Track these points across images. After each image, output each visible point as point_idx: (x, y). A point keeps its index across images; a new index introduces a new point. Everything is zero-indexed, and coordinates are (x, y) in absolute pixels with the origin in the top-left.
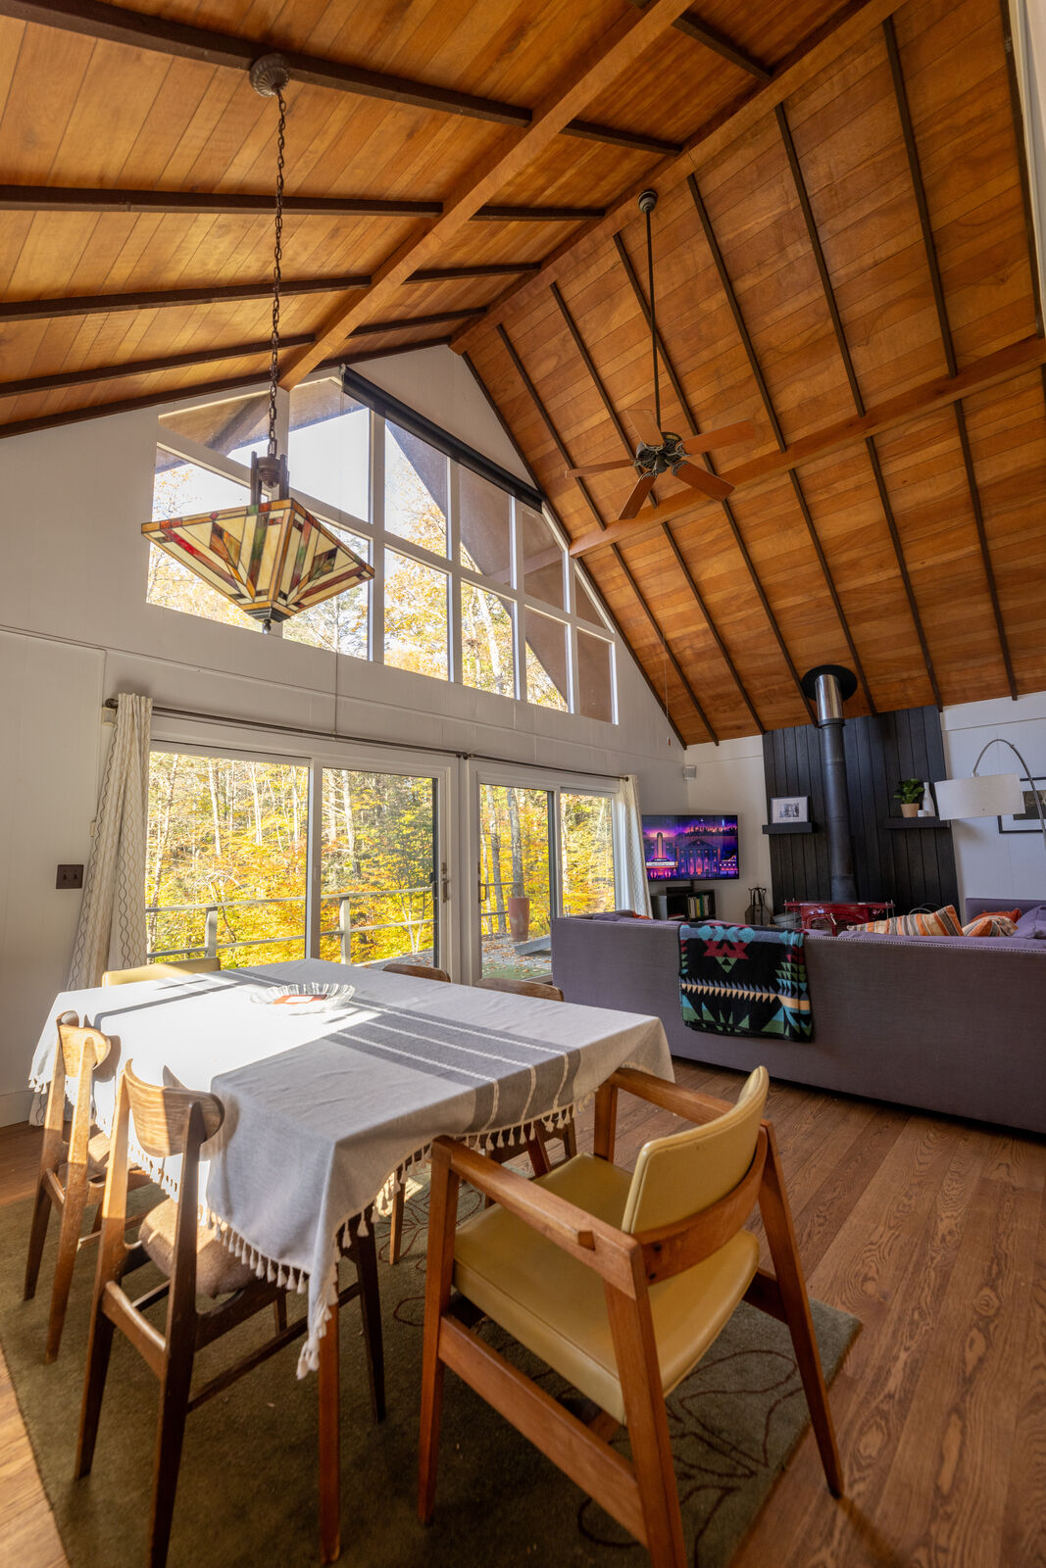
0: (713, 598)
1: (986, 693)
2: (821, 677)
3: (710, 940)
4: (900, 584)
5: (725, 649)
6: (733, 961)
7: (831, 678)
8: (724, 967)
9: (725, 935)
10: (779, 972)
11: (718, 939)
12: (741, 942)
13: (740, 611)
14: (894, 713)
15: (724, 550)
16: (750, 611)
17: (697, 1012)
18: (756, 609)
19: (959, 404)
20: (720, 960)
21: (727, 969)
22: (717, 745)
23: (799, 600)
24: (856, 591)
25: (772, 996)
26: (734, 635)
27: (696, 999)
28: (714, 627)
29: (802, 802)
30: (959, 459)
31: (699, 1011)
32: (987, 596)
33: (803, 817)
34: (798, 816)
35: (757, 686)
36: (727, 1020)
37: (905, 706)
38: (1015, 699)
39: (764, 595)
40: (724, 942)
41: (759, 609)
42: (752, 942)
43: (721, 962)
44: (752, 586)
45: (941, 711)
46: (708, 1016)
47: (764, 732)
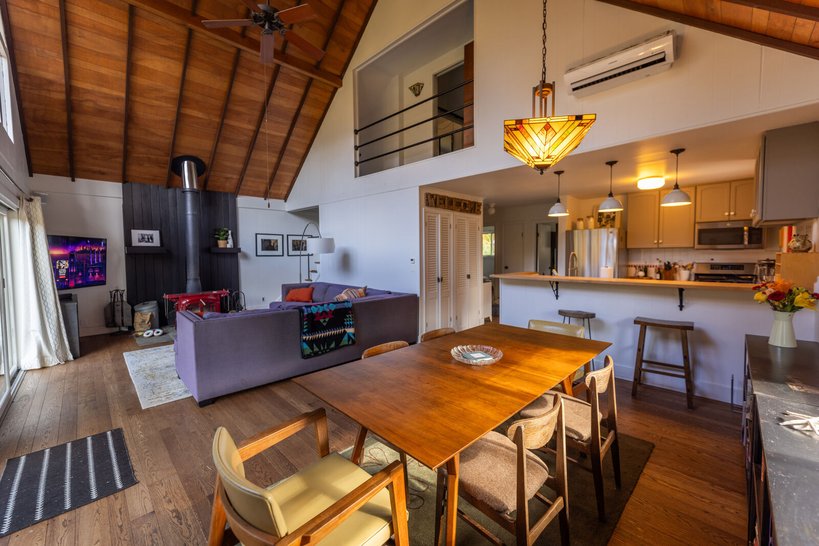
0: (140, 81)
1: (255, 194)
2: (186, 162)
3: (317, 313)
4: (251, 134)
5: (129, 118)
6: (327, 320)
7: (193, 164)
8: (323, 324)
9: (324, 309)
10: (345, 320)
11: (321, 311)
12: (330, 310)
13: (156, 100)
14: (215, 192)
15: (169, 58)
16: (164, 104)
17: (311, 349)
18: (169, 105)
19: (311, 80)
20: (322, 321)
21: (325, 324)
22: (73, 180)
23: (200, 115)
24: (233, 127)
25: (343, 330)
26: (142, 112)
27: (310, 343)
28: (129, 101)
29: (156, 234)
30: (299, 98)
31: (312, 348)
32: (277, 155)
33: (156, 242)
34: (152, 242)
35: (139, 151)
36: (324, 347)
37: (221, 190)
38: (265, 199)
39: (181, 101)
40: (324, 312)
41: (172, 107)
42: (335, 310)
43: (322, 322)
44: (177, 91)
45: (237, 197)
46: (316, 349)
47: (124, 181)
